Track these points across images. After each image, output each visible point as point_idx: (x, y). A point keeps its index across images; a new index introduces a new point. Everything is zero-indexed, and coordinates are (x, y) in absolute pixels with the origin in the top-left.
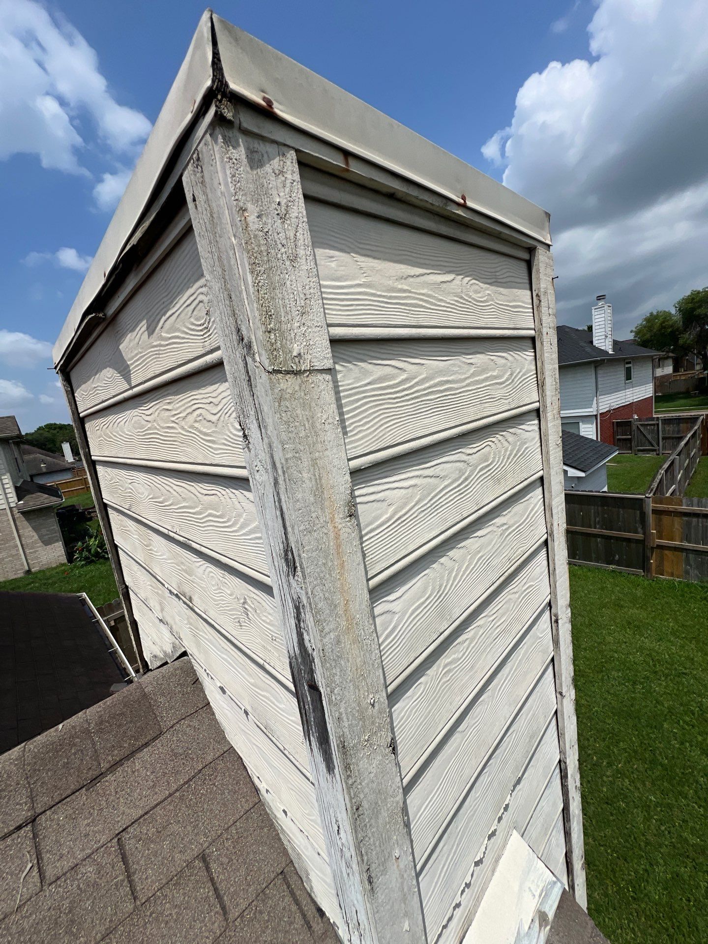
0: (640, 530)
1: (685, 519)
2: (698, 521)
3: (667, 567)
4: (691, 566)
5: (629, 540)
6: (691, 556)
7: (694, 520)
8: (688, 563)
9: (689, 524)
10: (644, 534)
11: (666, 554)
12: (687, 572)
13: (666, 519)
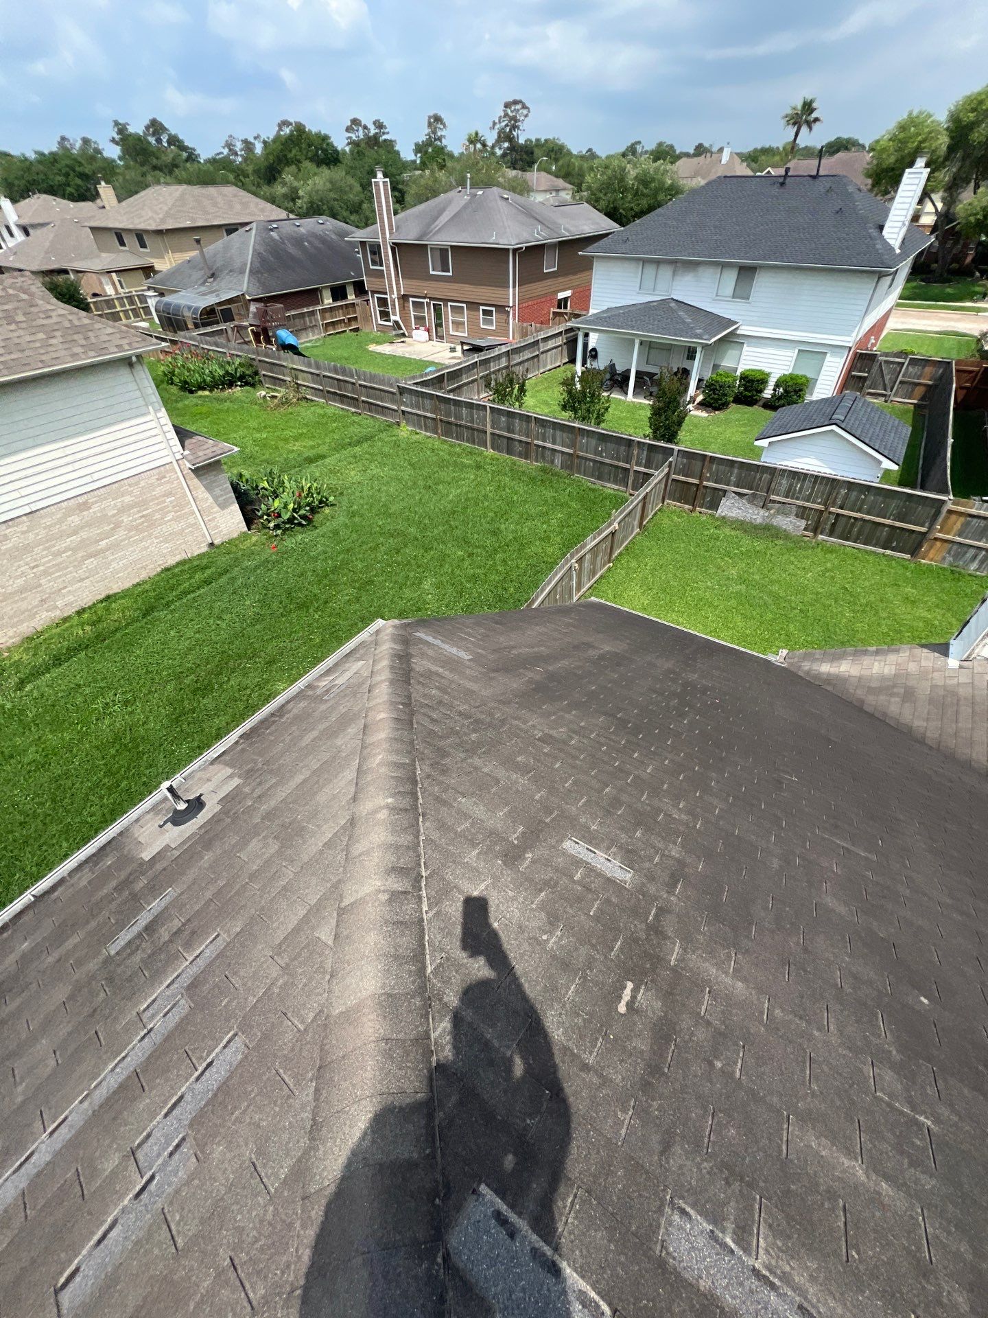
0: (927, 525)
3: (931, 555)
5: (913, 532)
6: (955, 547)
7: (975, 521)
8: (949, 552)
9: (969, 523)
10: (930, 528)
11: (936, 545)
12: (944, 558)
13: (954, 517)
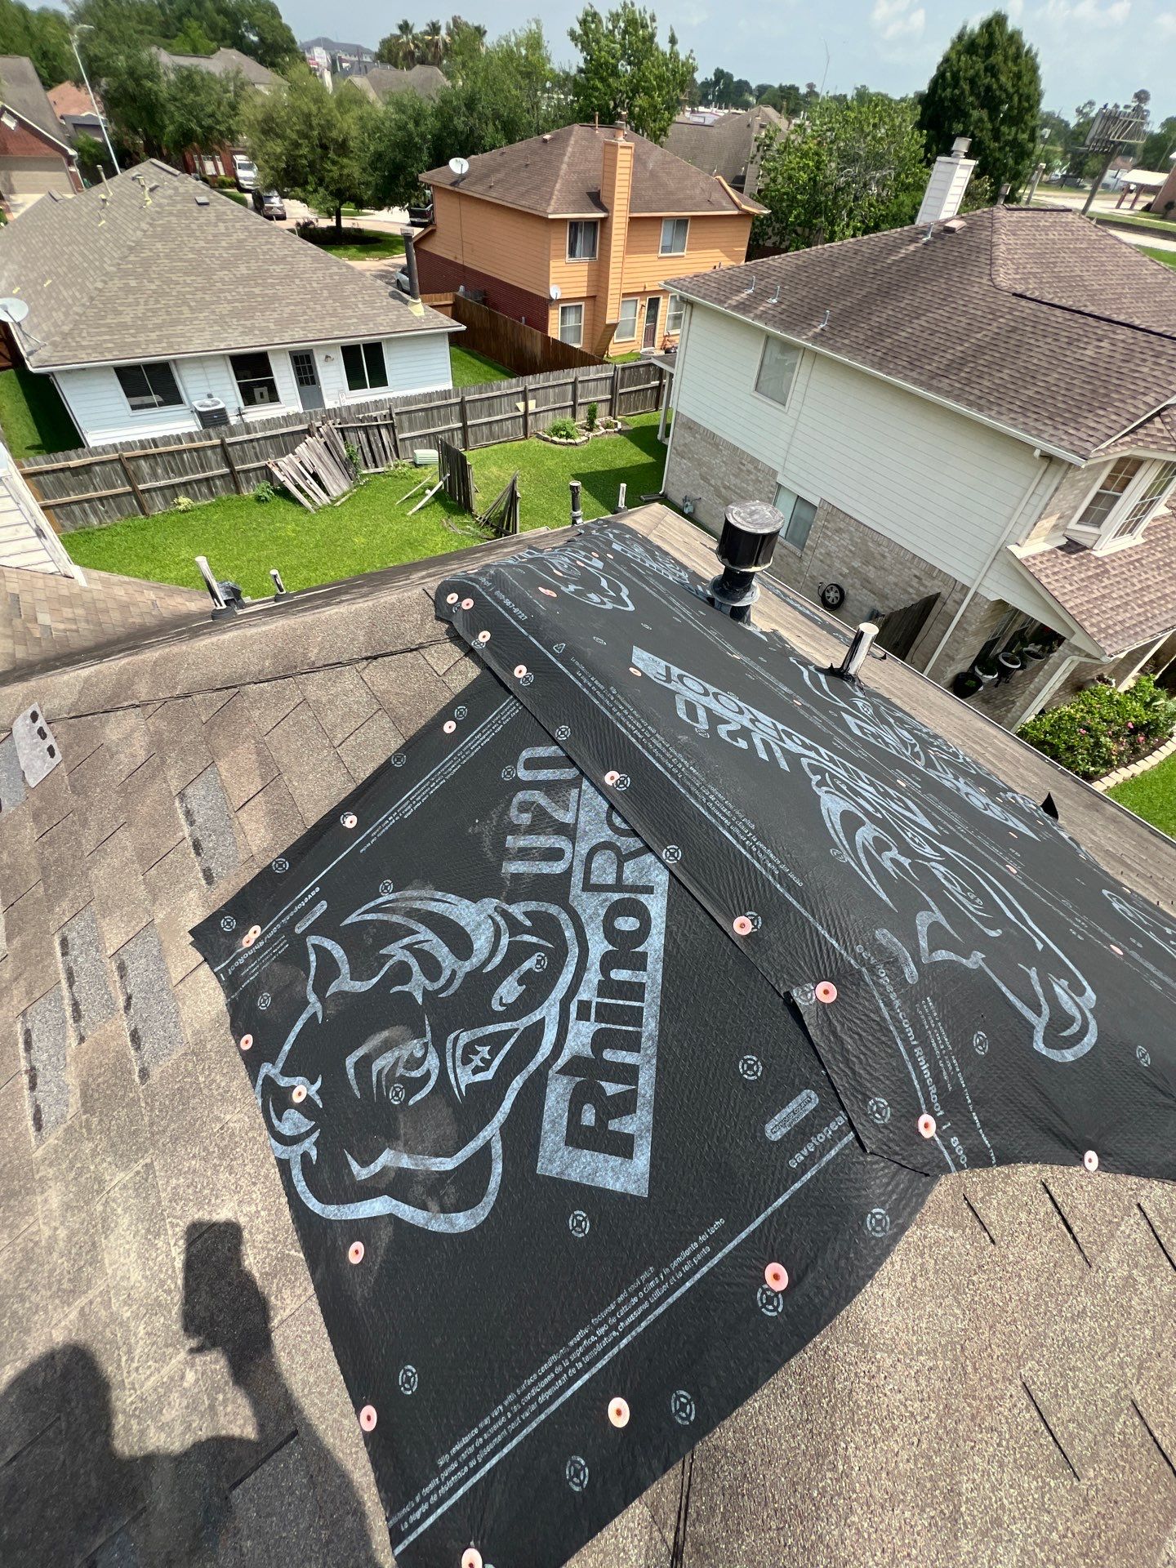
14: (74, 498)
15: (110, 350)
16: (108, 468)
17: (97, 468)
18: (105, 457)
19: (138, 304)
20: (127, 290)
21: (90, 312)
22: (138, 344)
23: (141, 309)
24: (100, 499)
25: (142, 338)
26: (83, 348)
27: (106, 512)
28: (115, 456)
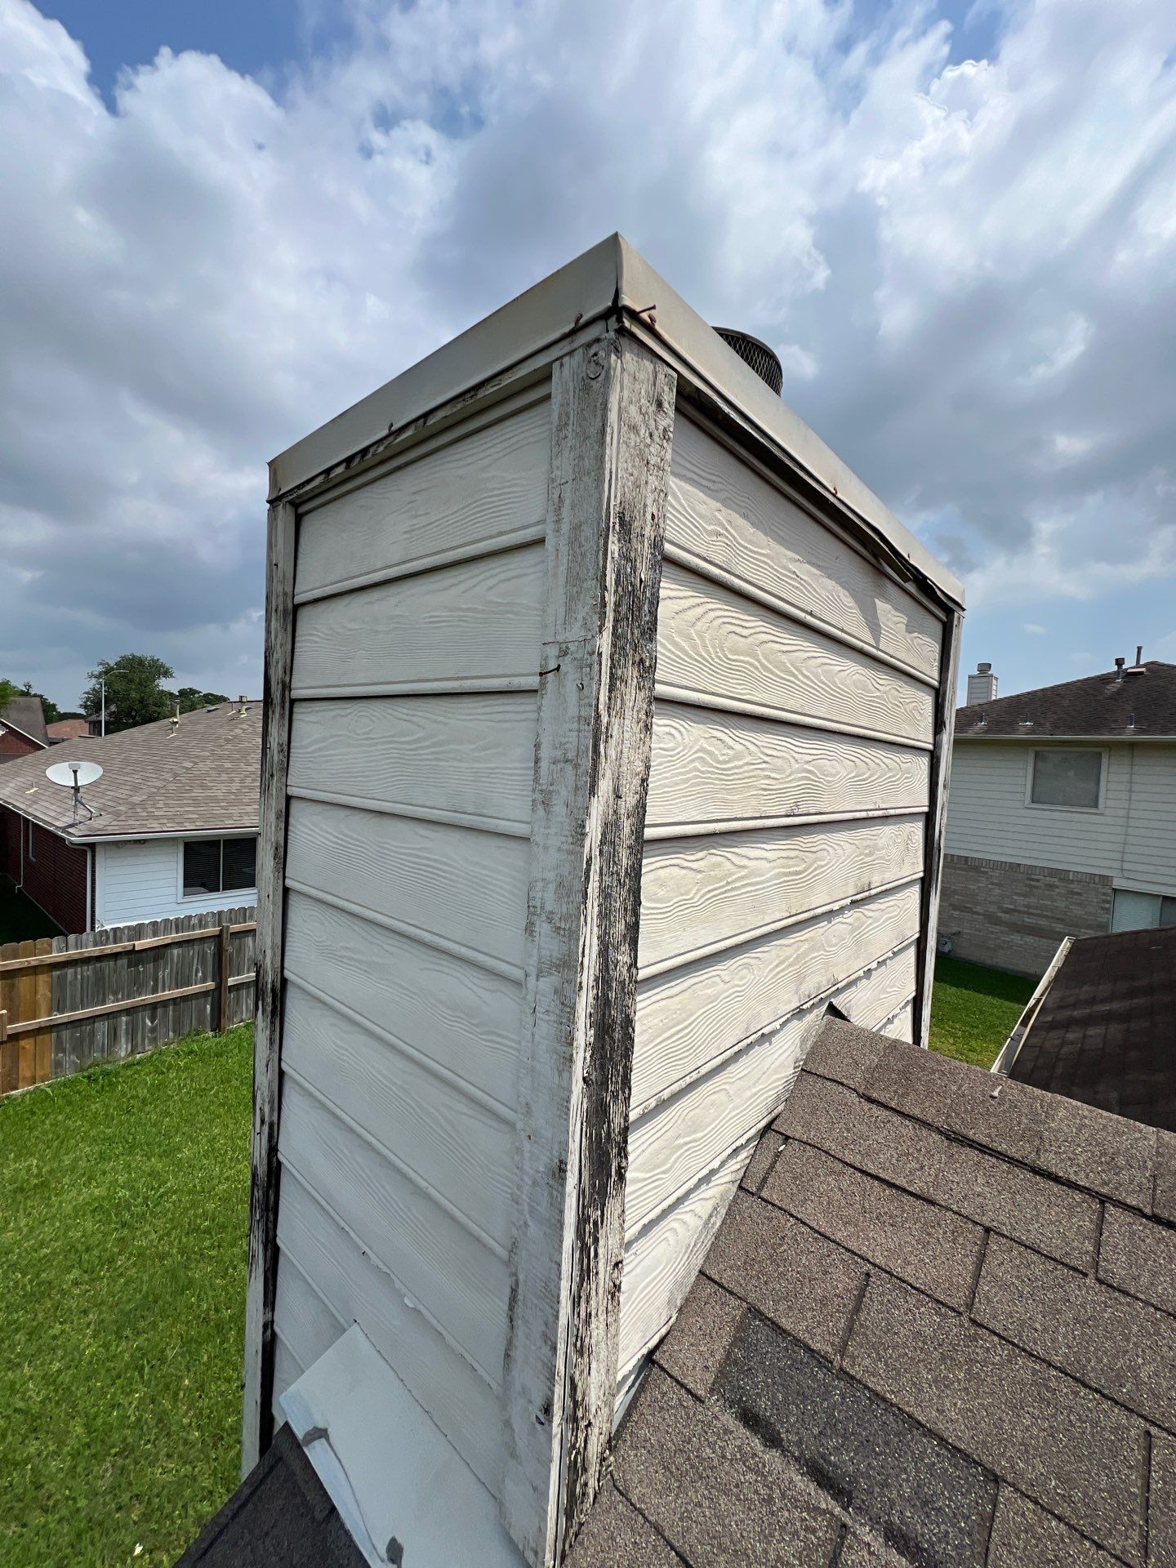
1: (56, 973)
2: (76, 973)
3: (25, 1070)
4: (64, 1051)
6: (66, 1034)
7: (70, 971)
8: (60, 1047)
9: (62, 980)
11: (24, 1048)
12: (58, 1065)
14: (110, 1006)
15: (192, 821)
16: (192, 952)
17: (175, 952)
18: (198, 933)
19: (232, 781)
20: (220, 770)
21: (171, 787)
22: (230, 816)
23: (235, 786)
24: (154, 1007)
25: (234, 810)
26: (157, 818)
27: (153, 1030)
28: (213, 930)
